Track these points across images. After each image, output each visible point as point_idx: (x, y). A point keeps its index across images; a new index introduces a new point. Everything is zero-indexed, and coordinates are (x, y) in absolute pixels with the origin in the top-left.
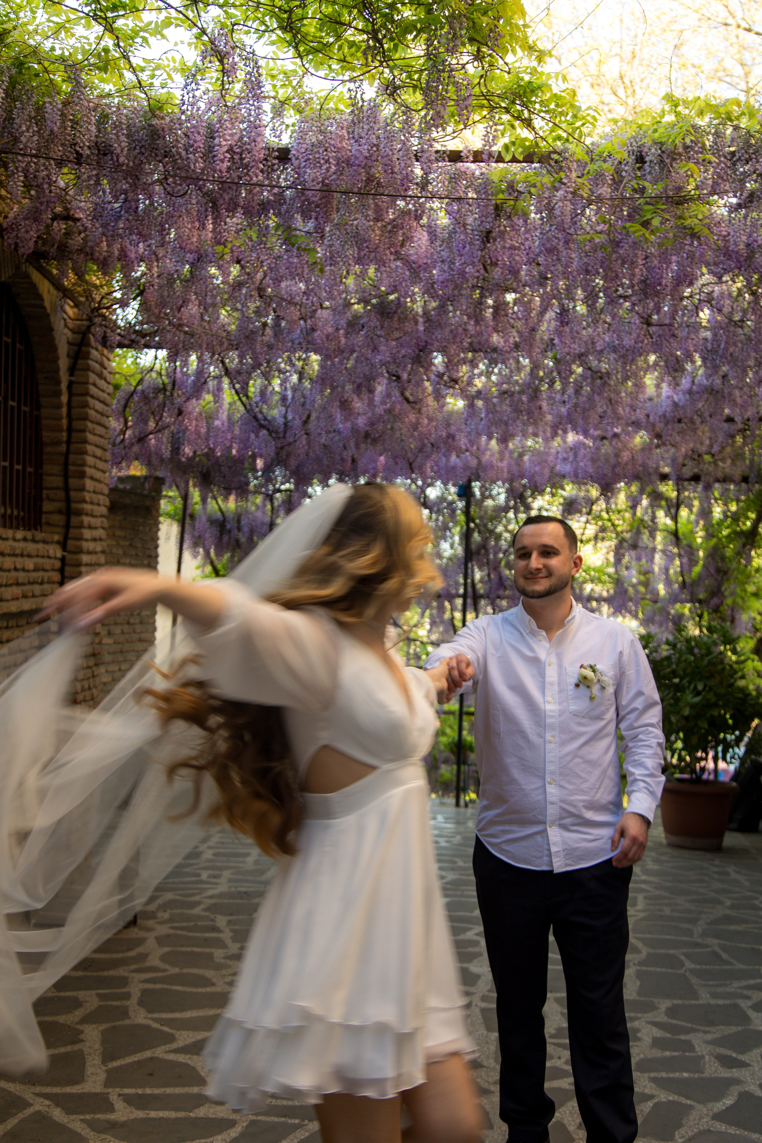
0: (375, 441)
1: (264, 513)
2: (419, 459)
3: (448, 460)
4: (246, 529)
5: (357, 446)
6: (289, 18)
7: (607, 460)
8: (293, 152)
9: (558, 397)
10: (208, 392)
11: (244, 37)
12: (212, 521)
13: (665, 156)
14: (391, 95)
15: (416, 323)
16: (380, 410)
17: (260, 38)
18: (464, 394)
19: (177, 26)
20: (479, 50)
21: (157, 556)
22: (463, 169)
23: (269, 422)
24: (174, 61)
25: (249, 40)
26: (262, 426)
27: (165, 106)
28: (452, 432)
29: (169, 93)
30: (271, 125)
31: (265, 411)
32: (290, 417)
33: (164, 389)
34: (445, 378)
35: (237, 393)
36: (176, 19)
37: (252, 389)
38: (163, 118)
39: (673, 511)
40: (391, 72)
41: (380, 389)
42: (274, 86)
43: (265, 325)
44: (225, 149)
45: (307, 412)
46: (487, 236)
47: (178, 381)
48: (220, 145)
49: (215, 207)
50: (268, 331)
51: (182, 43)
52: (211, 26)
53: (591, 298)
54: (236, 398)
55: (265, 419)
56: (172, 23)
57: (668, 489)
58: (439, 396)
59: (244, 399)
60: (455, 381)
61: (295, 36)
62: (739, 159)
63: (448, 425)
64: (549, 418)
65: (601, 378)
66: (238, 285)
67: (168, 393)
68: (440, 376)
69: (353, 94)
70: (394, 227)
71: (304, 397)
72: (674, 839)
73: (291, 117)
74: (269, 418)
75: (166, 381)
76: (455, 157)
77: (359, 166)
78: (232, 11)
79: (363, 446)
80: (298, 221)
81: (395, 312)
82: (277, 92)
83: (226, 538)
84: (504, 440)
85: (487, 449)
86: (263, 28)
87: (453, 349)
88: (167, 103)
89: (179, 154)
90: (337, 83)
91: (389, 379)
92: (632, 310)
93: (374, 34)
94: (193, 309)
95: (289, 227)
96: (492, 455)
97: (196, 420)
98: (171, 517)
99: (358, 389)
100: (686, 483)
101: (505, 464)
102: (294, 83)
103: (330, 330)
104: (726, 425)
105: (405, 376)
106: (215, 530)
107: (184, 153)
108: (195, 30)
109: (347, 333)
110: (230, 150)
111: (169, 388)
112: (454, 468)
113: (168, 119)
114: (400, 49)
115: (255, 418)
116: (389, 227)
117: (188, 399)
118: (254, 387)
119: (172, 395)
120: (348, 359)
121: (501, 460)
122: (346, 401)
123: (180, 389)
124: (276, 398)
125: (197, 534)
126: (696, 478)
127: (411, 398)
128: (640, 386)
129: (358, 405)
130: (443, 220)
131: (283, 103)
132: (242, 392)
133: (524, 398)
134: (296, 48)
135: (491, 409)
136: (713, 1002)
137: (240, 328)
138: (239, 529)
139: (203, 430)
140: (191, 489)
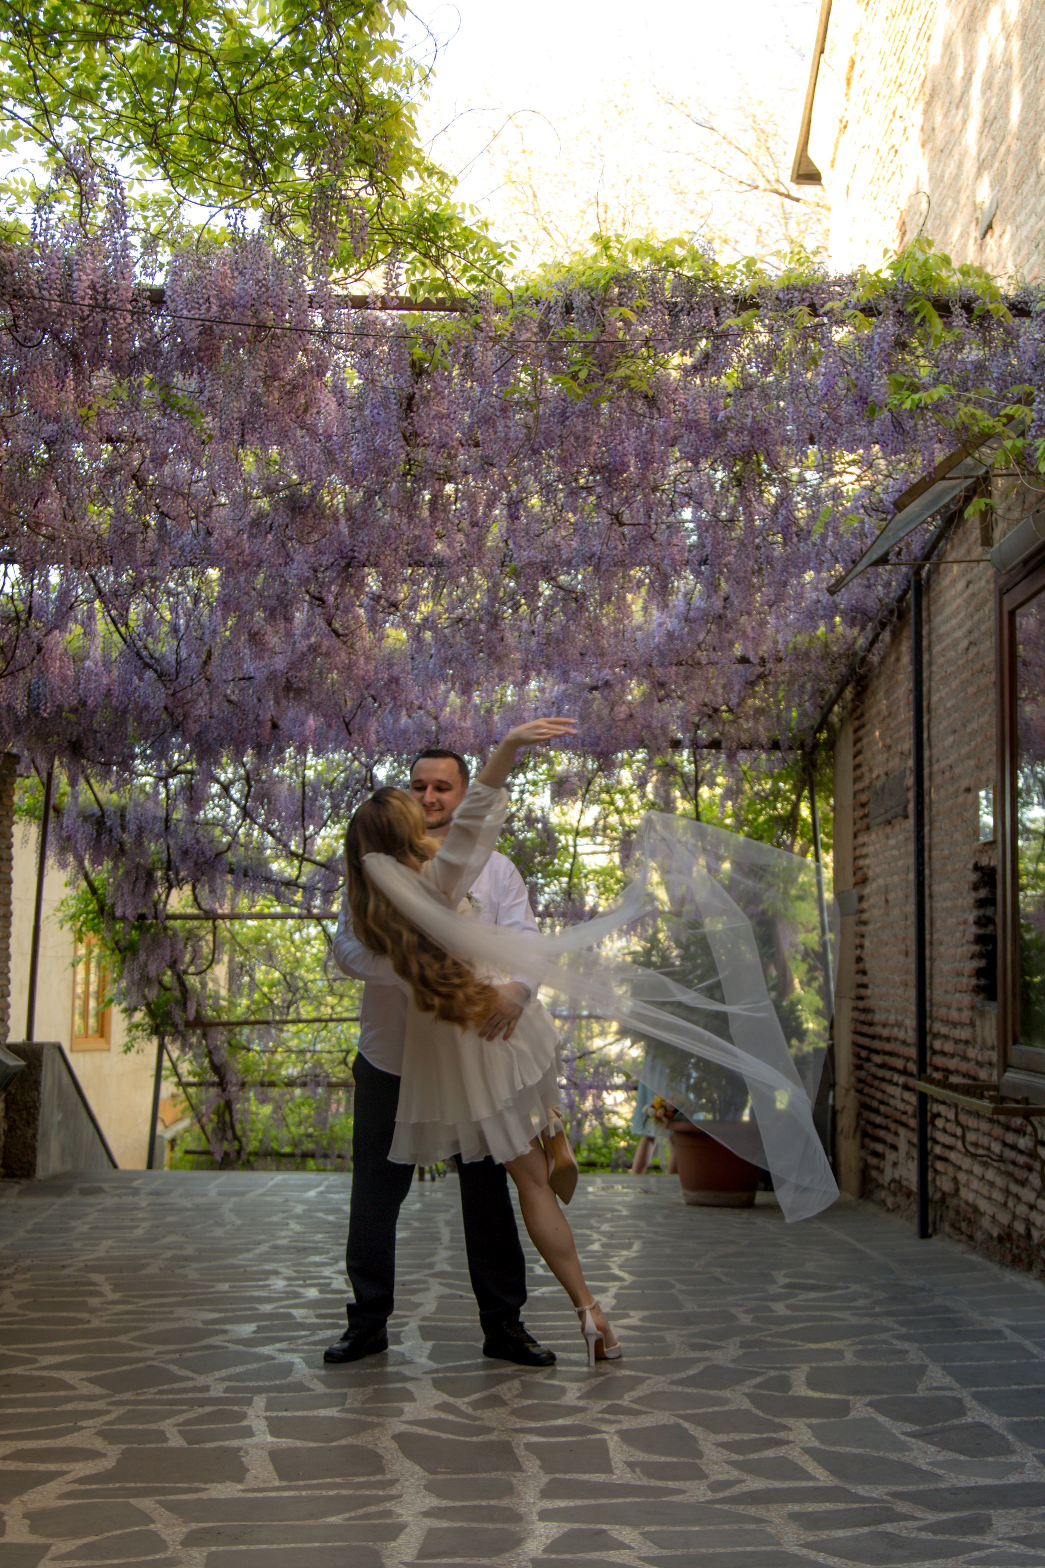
0: (299, 692)
1: (157, 803)
2: (358, 718)
3: (397, 720)
4: (132, 827)
5: (277, 702)
6: (155, 133)
7: (600, 719)
8: (169, 293)
9: (525, 625)
10: (76, 621)
11: (104, 155)
12: (86, 818)
13: (595, 303)
14: (278, 224)
15: (337, 521)
16: (302, 645)
17: (123, 156)
18: (405, 621)
19: (27, 139)
20: (371, 175)
21: (10, 859)
22: (371, 318)
23: (157, 660)
24: (24, 184)
25: (111, 158)
26: (148, 666)
27: (13, 236)
28: (395, 674)
29: (17, 220)
30: (141, 262)
31: (151, 646)
32: (184, 654)
33: (18, 618)
34: (382, 602)
35: (115, 623)
36: (25, 130)
37: (132, 615)
38: (11, 250)
39: (691, 789)
40: (274, 196)
41: (299, 617)
42: (145, 218)
43: (147, 526)
44: (87, 284)
45: (206, 648)
46: (409, 404)
47: (36, 607)
48: (79, 280)
49: (76, 358)
50: (151, 534)
51: (33, 161)
52: (66, 142)
53: (547, 490)
54: (113, 629)
55: (152, 657)
56: (20, 135)
57: (684, 759)
58: (375, 625)
59: (123, 630)
60: (395, 605)
61: (162, 153)
62: (682, 310)
63: (391, 665)
64: (516, 656)
65: (576, 600)
66: (111, 471)
67: (22, 624)
68: (376, 598)
69: (232, 221)
70: (294, 387)
71: (202, 626)
72: (694, 1195)
73: (165, 255)
74: (157, 655)
75: (21, 607)
76: (360, 303)
77: (244, 306)
78: (89, 124)
79: (284, 702)
80: (178, 379)
81: (309, 507)
82: (149, 225)
83: (105, 839)
84: (466, 690)
85: (445, 704)
86: (127, 144)
87: (388, 560)
88: (15, 231)
89: (31, 291)
90: (215, 210)
91: (310, 603)
92: (598, 506)
93: (251, 152)
94: (52, 503)
95: (167, 385)
96: (453, 712)
97: (61, 660)
98: (30, 812)
99: (272, 615)
100: (705, 751)
101: (468, 723)
102: (169, 213)
103: (230, 533)
104: (740, 667)
105: (331, 599)
106: (90, 829)
107: (36, 291)
108: (47, 144)
109: (251, 536)
110: (93, 287)
111: (24, 616)
112: (404, 732)
113: (17, 252)
114: (282, 171)
115: (138, 655)
116: (288, 387)
117: (50, 632)
118: (136, 611)
119: (27, 626)
120: (256, 574)
121: (464, 717)
122: (256, 634)
123: (39, 618)
124: (165, 629)
125: (65, 834)
126: (715, 745)
127: (341, 631)
128: (622, 607)
129: (273, 640)
130: (354, 381)
131: (155, 237)
132: (119, 620)
133: (483, 627)
134: (164, 167)
135: (442, 641)
136: (698, 1310)
137: (116, 529)
138: (124, 828)
139: (70, 673)
140: (56, 771)
